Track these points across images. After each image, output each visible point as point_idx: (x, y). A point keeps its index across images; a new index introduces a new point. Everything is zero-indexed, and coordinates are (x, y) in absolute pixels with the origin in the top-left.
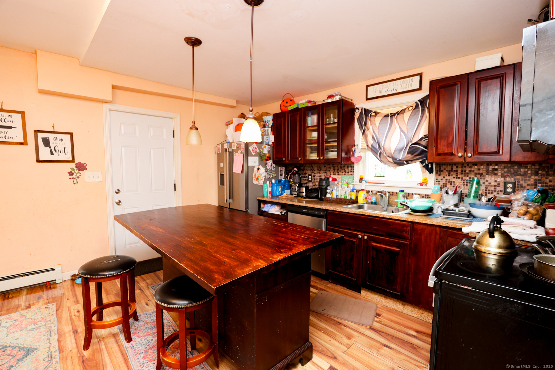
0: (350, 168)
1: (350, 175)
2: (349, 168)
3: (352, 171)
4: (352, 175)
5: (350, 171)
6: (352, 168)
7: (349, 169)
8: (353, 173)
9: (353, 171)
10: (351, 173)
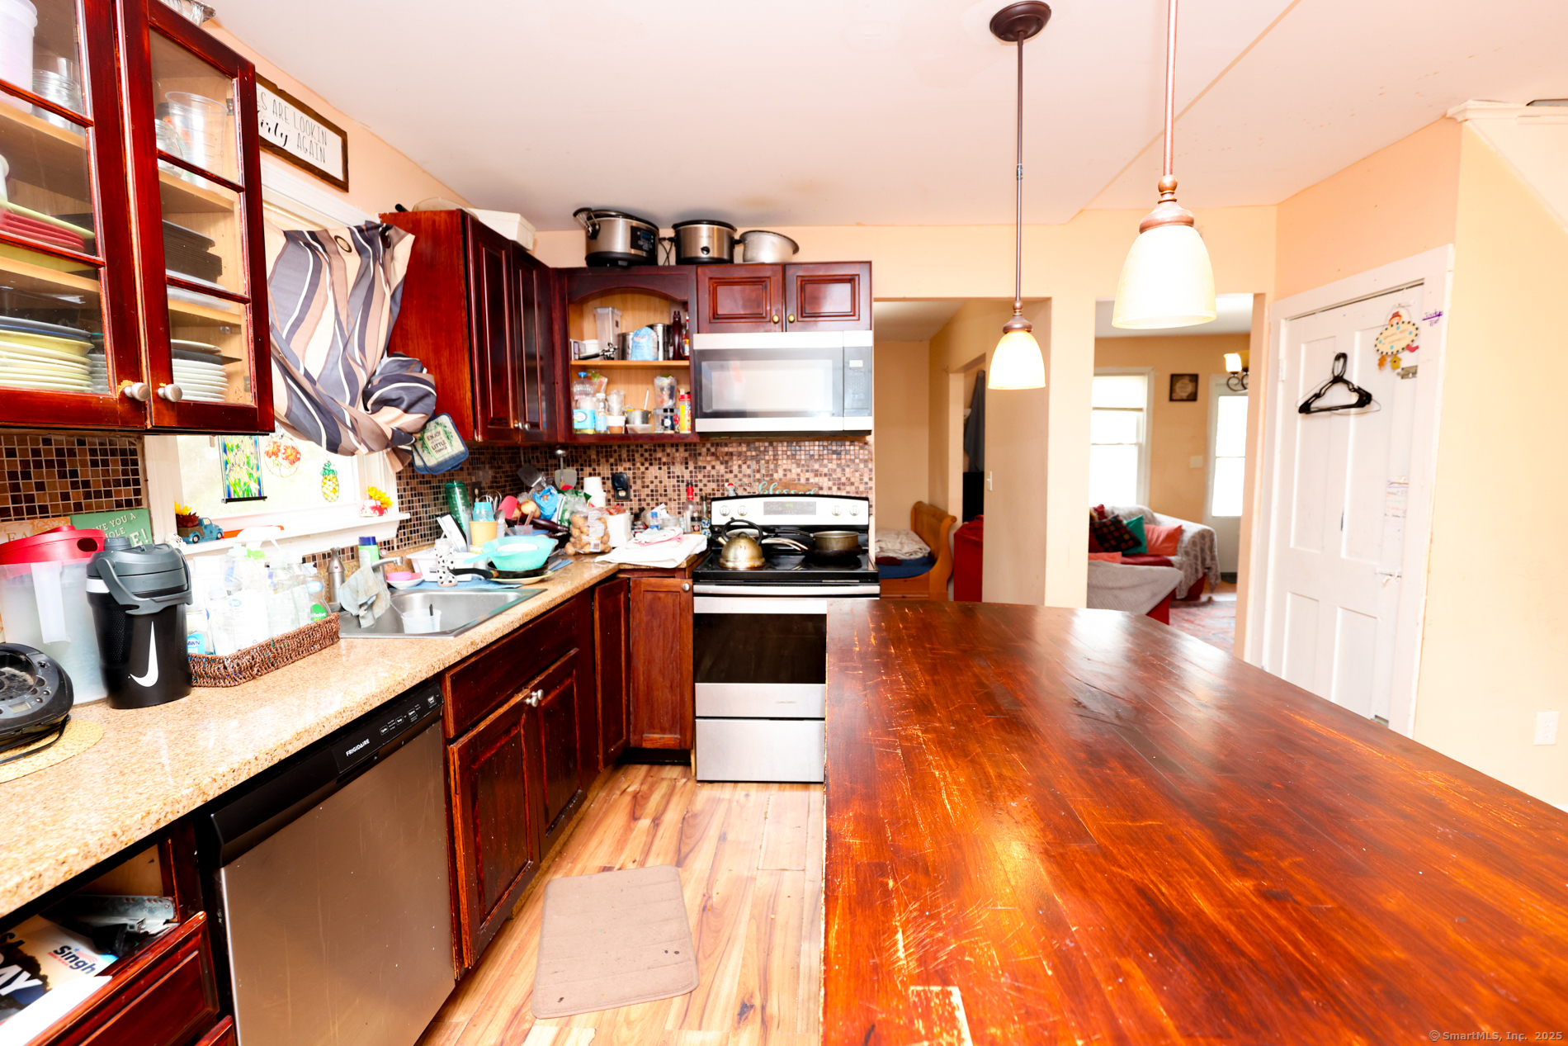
0: (115, 463)
1: (119, 505)
2: (105, 463)
3: (127, 483)
4: (129, 503)
5: (117, 483)
6: (125, 463)
7: (105, 473)
8: (137, 492)
9: (137, 482)
10: (125, 493)
